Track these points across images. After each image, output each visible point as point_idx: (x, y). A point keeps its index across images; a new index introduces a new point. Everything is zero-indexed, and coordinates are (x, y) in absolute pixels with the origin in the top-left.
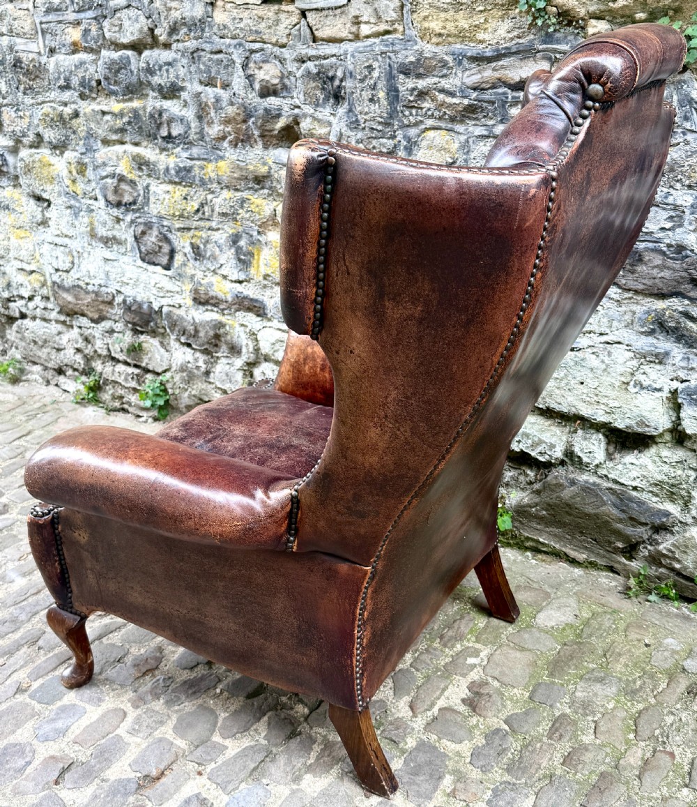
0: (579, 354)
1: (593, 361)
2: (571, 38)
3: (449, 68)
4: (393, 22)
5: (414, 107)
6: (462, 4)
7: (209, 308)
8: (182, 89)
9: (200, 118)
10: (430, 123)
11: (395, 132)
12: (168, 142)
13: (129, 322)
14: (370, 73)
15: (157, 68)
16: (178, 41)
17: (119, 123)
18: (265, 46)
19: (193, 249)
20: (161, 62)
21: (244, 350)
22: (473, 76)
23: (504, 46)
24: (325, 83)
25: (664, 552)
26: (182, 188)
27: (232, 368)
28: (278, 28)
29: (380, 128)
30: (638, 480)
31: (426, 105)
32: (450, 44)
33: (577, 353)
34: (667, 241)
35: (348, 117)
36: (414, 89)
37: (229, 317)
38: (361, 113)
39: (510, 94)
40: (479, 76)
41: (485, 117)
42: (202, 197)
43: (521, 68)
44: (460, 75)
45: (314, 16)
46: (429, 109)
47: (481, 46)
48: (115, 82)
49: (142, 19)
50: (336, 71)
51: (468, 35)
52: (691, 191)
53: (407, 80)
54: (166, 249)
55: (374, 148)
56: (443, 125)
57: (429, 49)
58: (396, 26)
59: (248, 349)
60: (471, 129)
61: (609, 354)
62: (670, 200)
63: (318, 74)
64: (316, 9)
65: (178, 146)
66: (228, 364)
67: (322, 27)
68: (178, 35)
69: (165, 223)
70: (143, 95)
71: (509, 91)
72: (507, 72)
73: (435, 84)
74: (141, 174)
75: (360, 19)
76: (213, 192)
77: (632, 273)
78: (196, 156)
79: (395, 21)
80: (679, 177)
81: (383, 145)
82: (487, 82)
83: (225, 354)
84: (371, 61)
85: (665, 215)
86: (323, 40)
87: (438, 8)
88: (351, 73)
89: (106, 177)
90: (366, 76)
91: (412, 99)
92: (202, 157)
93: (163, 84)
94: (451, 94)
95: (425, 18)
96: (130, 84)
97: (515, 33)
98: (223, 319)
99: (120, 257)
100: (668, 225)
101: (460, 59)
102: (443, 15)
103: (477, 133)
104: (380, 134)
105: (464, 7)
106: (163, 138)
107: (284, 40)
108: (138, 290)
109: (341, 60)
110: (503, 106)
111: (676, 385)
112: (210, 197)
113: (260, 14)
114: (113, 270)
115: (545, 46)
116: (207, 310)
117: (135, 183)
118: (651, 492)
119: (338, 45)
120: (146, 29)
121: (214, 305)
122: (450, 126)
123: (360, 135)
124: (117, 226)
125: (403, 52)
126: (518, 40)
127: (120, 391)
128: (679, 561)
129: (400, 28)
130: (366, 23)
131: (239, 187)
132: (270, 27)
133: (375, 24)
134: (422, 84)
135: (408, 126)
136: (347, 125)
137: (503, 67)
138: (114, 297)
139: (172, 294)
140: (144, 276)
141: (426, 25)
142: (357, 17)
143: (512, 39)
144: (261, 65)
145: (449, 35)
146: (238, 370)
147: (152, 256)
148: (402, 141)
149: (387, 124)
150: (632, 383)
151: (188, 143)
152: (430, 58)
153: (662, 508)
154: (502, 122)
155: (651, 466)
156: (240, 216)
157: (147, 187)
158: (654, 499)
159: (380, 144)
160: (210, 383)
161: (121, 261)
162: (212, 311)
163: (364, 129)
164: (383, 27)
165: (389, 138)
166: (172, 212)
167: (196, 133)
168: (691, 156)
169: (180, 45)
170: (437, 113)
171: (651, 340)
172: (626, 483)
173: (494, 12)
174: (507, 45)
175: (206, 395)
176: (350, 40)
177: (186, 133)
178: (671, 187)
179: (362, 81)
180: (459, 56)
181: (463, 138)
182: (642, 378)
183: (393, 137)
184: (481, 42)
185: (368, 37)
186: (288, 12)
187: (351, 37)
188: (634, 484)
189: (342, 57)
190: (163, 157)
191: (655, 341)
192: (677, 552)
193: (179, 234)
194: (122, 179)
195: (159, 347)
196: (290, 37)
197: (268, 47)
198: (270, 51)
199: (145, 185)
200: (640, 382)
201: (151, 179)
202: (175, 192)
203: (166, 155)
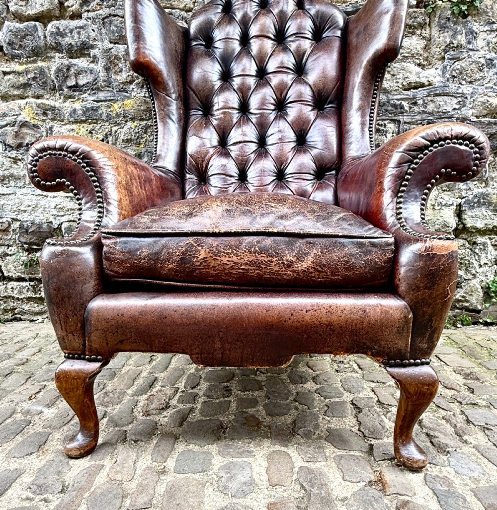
8: (92, 47)
9: (107, 69)
12: (74, 91)
13: (25, 243)
15: (67, 31)
16: (88, 11)
17: (22, 80)
18: (174, 11)
20: (71, 27)
25: (460, 298)
26: (86, 125)
34: (456, 116)
42: (107, 130)
47: (345, 6)
48: (21, 46)
52: (471, 85)
62: (460, 91)
65: (85, 93)
68: (88, 6)
70: (47, 57)
74: (45, 118)
76: (119, 124)
78: (103, 99)
80: (465, 77)
85: (456, 101)
89: (6, 126)
92: (108, 98)
93: (73, 43)
96: (36, 46)
99: (18, 190)
100: (457, 107)
106: (70, 88)
107: (192, 6)
108: (36, 214)
111: (459, 200)
112: (114, 129)
114: (9, 202)
117: (38, 127)
120: (56, 1)
124: (14, 166)
127: (12, 304)
128: (467, 301)
131: (144, 117)
138: (9, 225)
139: (72, 211)
140: (43, 202)
150: (436, 204)
151: (96, 89)
156: (144, 139)
157: (51, 128)
161: (18, 194)
167: (104, 81)
168: (472, 64)
169: (91, 14)
177: (95, 80)
178: (460, 83)
182: (440, 200)
184: (346, 2)
190: (68, 103)
192: (467, 296)
194: (24, 124)
196: (196, 4)
197: (176, 12)
198: (178, 14)
199: (48, 127)
200: (441, 203)
201: (56, 122)
202: (80, 129)
203: (72, 102)
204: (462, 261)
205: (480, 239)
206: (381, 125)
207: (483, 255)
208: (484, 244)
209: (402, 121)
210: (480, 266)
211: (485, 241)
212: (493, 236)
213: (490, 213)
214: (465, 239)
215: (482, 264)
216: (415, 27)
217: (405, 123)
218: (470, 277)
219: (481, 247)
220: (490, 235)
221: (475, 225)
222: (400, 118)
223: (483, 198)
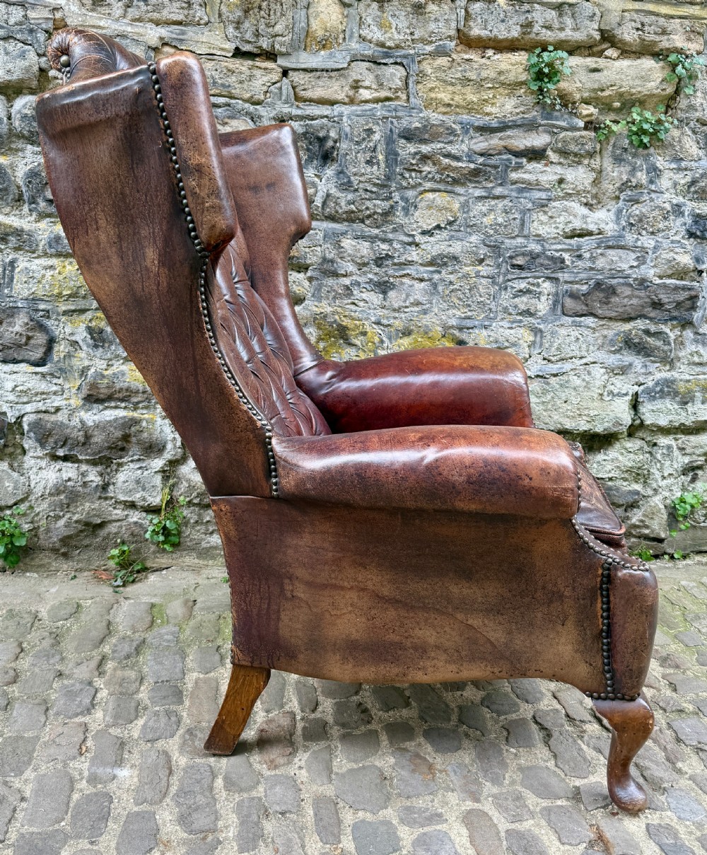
0: (565, 378)
1: (577, 382)
2: (566, 116)
3: (455, 135)
4: (396, 90)
5: (415, 170)
6: (470, 80)
7: (113, 404)
10: (428, 185)
11: (391, 193)
14: (368, 136)
18: (233, 101)
19: (90, 334)
21: (169, 446)
22: (480, 144)
23: (511, 119)
24: (310, 143)
25: (637, 523)
27: (146, 473)
28: (250, 83)
29: (374, 189)
30: (613, 472)
31: (426, 169)
32: (457, 114)
33: (561, 377)
34: (635, 276)
35: (338, 178)
36: (416, 153)
37: (145, 412)
38: (355, 175)
39: (514, 160)
40: (486, 144)
41: (486, 179)
43: (525, 138)
44: (467, 142)
45: (302, 76)
46: (429, 173)
47: (487, 118)
49: (32, 56)
50: (328, 131)
51: (476, 107)
52: (653, 237)
53: (408, 145)
54: (40, 339)
55: (367, 208)
56: (442, 187)
57: (435, 117)
58: (399, 94)
59: (175, 445)
60: (470, 191)
61: (589, 373)
62: (639, 244)
63: (305, 134)
64: (305, 70)
66: (140, 468)
67: (313, 87)
69: (42, 306)
70: (10, 149)
71: (513, 158)
72: (513, 141)
73: (440, 149)
75: (360, 84)
77: (607, 304)
79: (400, 89)
80: (645, 226)
81: (378, 206)
82: (494, 149)
83: (136, 457)
84: (371, 125)
85: (633, 256)
86: (311, 100)
87: (445, 81)
88: (347, 135)
90: (364, 139)
91: (414, 162)
94: (457, 159)
95: (432, 89)
97: (522, 109)
98: (136, 415)
100: (635, 264)
101: (466, 128)
102: (450, 88)
103: (476, 195)
104: (374, 196)
105: (472, 83)
107: (262, 97)
109: (334, 121)
110: (506, 171)
111: (636, 388)
113: (231, 66)
115: (546, 121)
116: (107, 408)
118: (622, 478)
119: (330, 108)
120: (36, 68)
121: (122, 400)
122: (449, 188)
123: (350, 196)
125: (408, 118)
126: (522, 115)
128: (647, 527)
129: (404, 97)
130: (367, 88)
132: (241, 82)
133: (376, 90)
134: (425, 149)
135: (406, 188)
136: (336, 186)
137: (509, 137)
139: (44, 396)
141: (433, 95)
142: (357, 81)
143: (518, 114)
144: (226, 120)
145: (457, 106)
146: (156, 472)
147: (11, 351)
148: (400, 202)
149: (383, 186)
150: (606, 393)
152: (437, 125)
153: (631, 489)
154: (501, 185)
155: (621, 458)
157: (12, 263)
158: (625, 484)
159: (375, 205)
160: (106, 499)
162: (116, 407)
163: (356, 190)
164: (383, 94)
165: (383, 200)
166: (56, 292)
168: (654, 210)
170: (437, 177)
171: (618, 356)
172: (604, 477)
173: (501, 90)
174: (514, 118)
175: (98, 516)
176: (345, 104)
178: (639, 234)
179: (358, 143)
180: (467, 125)
181: (462, 199)
182: (612, 388)
183: (389, 198)
184: (488, 114)
185: (366, 102)
186: (265, 69)
187: (347, 100)
188: (610, 475)
189: (336, 119)
190: (44, 224)
191: (621, 357)
192: (646, 520)
193: (63, 319)
195: (10, 471)
196: (268, 95)
197: (237, 103)
198: (239, 107)
199: (7, 260)
200: (611, 391)
201: (21, 252)
202: (64, 267)
203: (51, 222)
204: (640, 472)
205: (664, 441)
206: (533, 285)
207: (668, 463)
208: (669, 447)
209: (561, 279)
210: (664, 478)
211: (670, 443)
212: (679, 436)
213: (676, 407)
214: (643, 439)
215: (666, 475)
216: (582, 156)
217: (566, 282)
218: (650, 492)
219: (665, 451)
220: (675, 434)
221: (657, 422)
222: (560, 275)
223: (668, 387)
